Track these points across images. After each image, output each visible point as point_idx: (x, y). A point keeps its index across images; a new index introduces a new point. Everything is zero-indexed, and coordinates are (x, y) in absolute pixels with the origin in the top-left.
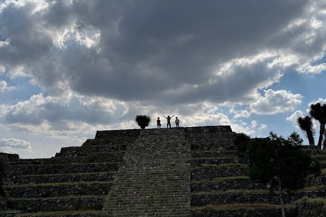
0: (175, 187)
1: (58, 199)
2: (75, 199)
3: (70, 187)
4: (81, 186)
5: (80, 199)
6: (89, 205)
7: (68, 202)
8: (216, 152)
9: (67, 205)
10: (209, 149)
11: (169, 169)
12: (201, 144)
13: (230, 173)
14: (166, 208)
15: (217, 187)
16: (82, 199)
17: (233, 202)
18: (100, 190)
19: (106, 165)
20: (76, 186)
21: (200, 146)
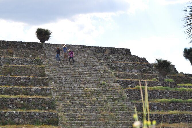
0: (119, 106)
1: (6, 112)
2: (25, 113)
3: (12, 100)
4: (22, 99)
5: (30, 113)
6: (41, 120)
7: (17, 116)
8: (134, 75)
9: (17, 119)
10: (124, 70)
11: (101, 87)
12: (116, 65)
13: (160, 95)
14: (123, 125)
15: (156, 107)
16: (32, 114)
17: (176, 121)
18: (43, 105)
19: (33, 79)
20: (18, 100)
21: (115, 67)
